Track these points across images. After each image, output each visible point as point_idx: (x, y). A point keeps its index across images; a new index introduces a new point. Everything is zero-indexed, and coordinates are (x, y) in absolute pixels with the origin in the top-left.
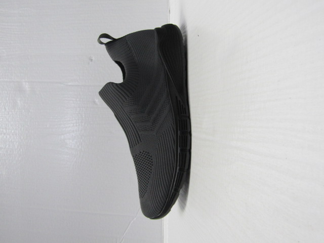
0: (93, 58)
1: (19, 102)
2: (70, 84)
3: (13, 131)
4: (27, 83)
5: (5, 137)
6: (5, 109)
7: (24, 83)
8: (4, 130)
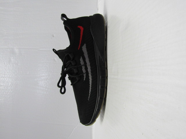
0: (54, 35)
1: (12, 59)
2: (41, 50)
3: (8, 76)
4: (17, 49)
5: (4, 79)
6: (4, 63)
7: (15, 49)
8: (4, 75)
